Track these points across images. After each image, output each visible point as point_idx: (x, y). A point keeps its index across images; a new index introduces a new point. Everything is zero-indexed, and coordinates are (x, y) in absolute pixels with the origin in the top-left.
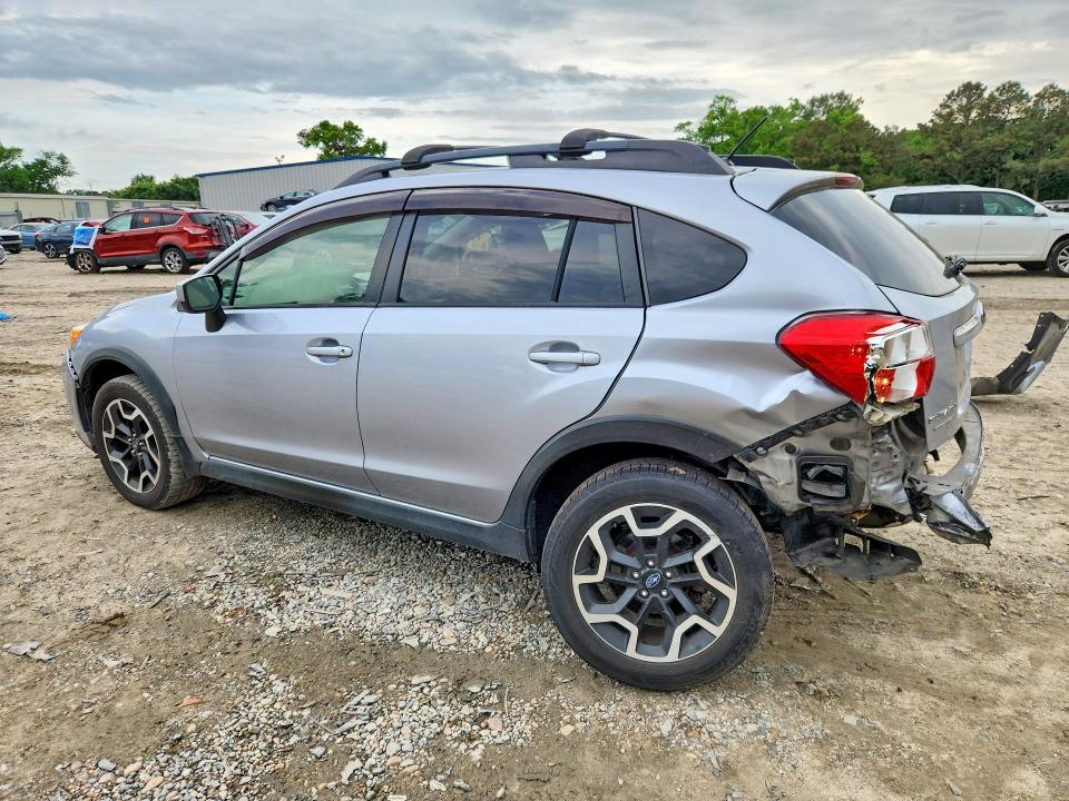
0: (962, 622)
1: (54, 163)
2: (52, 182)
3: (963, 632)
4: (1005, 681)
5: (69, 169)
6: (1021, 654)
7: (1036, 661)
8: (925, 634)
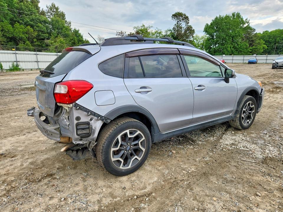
0: (41, 165)
3: (40, 163)
4: (27, 159)
6: (25, 165)
7: (22, 165)
8: (48, 159)
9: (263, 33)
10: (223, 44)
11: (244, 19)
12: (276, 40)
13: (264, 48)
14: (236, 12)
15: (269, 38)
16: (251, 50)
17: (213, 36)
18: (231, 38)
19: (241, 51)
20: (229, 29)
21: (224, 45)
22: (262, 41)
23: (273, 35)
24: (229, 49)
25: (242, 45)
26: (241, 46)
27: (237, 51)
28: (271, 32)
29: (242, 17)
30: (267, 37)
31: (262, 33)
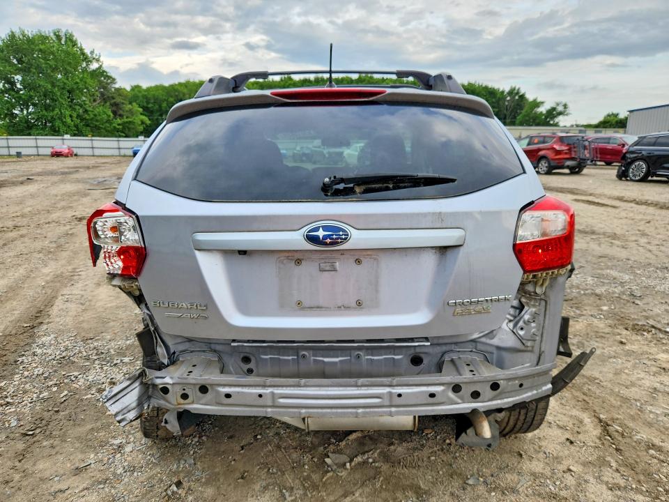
1: (560, 108)
2: (556, 120)
5: (567, 112)
9: (131, 90)
10: (47, 108)
11: (87, 51)
12: (160, 106)
13: (143, 123)
14: (64, 30)
15: (148, 103)
16: (119, 125)
17: (13, 84)
18: (66, 92)
19: (98, 128)
20: (55, 69)
21: (53, 110)
22: (136, 108)
23: (154, 95)
24: (69, 120)
25: (96, 112)
26: (95, 115)
27: (88, 126)
28: (148, 89)
29: (79, 45)
30: (141, 98)
31: (128, 89)
